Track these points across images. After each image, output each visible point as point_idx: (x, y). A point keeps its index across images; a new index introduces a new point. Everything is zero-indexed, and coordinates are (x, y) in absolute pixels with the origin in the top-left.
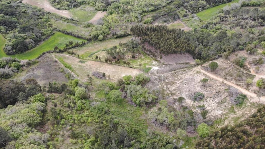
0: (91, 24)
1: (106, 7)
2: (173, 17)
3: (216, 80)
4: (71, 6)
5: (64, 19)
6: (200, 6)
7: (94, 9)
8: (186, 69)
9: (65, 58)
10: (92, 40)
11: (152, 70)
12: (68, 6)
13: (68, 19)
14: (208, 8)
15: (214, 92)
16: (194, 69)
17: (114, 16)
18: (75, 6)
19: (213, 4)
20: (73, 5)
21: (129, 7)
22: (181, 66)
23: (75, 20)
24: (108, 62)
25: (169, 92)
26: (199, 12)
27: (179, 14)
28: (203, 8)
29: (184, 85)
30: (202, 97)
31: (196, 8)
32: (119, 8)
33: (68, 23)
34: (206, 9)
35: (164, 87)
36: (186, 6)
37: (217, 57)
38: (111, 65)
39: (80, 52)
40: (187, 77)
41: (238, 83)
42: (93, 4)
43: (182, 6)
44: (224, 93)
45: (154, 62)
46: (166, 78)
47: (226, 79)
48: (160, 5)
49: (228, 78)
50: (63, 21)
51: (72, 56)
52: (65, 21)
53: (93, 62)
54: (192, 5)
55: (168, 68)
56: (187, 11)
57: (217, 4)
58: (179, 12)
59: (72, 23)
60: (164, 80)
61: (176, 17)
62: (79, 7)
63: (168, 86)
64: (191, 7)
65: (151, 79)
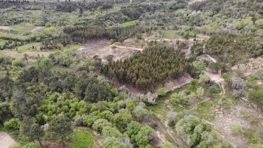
0: (30, 33)
1: (44, 23)
2: (101, 25)
3: (123, 48)
4: (12, 23)
5: (4, 30)
6: (122, 19)
7: (34, 25)
8: (104, 47)
9: (4, 52)
10: (31, 42)
11: (78, 50)
12: (9, 23)
13: (8, 31)
14: (130, 21)
15: (121, 53)
16: (109, 46)
17: (52, 28)
18: (15, 23)
19: (134, 18)
20: (14, 22)
21: (65, 22)
22: (100, 46)
23: (15, 31)
24: (43, 50)
25: (90, 59)
26: (122, 23)
27: (106, 24)
28: (126, 20)
29: (101, 54)
30: (112, 56)
31: (120, 20)
32: (57, 23)
33: (8, 33)
34: (128, 21)
35: (86, 57)
36: (112, 18)
37: (126, 38)
38: (46, 52)
39: (19, 48)
40: (104, 50)
41: (137, 46)
42: (33, 22)
43: (108, 19)
44: (127, 53)
45: (81, 47)
46: (89, 52)
47: (130, 46)
48: (92, 19)
49: (131, 46)
50: (3, 32)
51: (11, 50)
52: (5, 32)
53: (30, 52)
54: (116, 18)
55: (91, 47)
56: (113, 22)
57: (137, 18)
58: (106, 23)
59: (12, 33)
60: (87, 54)
61: (103, 25)
62: (20, 24)
63: (90, 56)
64: (116, 19)
65: (77, 54)
